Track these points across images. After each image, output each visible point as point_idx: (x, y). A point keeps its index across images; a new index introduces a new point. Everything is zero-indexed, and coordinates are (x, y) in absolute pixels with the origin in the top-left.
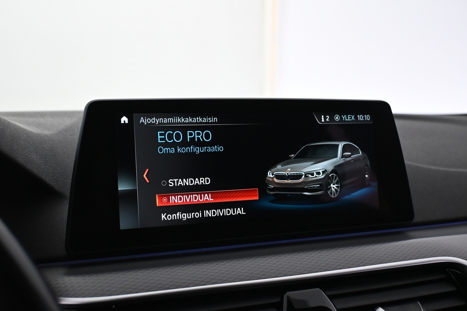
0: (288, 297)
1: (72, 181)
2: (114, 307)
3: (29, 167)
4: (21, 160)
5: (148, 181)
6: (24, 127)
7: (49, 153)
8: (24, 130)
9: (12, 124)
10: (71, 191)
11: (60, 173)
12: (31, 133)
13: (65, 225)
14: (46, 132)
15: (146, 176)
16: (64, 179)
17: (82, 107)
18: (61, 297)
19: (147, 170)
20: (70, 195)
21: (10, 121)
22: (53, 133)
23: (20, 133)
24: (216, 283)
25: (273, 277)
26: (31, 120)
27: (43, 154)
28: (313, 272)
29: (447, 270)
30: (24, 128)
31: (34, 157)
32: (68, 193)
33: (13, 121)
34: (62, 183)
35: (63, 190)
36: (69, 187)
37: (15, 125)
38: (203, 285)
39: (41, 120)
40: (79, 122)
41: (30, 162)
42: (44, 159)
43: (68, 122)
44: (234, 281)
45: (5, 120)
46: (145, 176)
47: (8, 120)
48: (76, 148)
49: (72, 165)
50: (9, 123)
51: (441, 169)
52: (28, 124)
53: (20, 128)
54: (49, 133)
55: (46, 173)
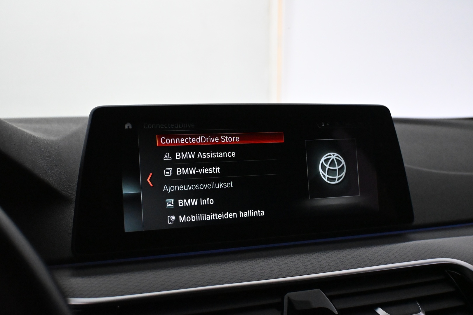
0: (289, 298)
1: (77, 186)
2: (118, 307)
3: (36, 171)
4: (28, 165)
5: (152, 185)
6: (31, 133)
7: (55, 158)
8: (30, 136)
10: (76, 195)
11: (66, 177)
12: (37, 138)
13: (71, 228)
14: (52, 138)
15: (150, 180)
16: (69, 184)
17: (86, 113)
18: (71, 297)
19: (151, 174)
20: (76, 199)
22: (59, 139)
25: (274, 278)
26: (37, 126)
27: (49, 159)
29: (446, 271)
32: (74, 198)
33: (20, 127)
34: (68, 187)
35: (68, 194)
36: (75, 191)
37: (22, 131)
39: (47, 126)
40: (84, 128)
41: (37, 167)
42: (51, 164)
43: (74, 128)
44: (235, 282)
45: (12, 127)
46: (148, 180)
47: (16, 126)
48: (81, 154)
49: (78, 169)
51: (442, 172)
52: (35, 130)
53: (27, 134)
54: (55, 139)
55: (52, 178)
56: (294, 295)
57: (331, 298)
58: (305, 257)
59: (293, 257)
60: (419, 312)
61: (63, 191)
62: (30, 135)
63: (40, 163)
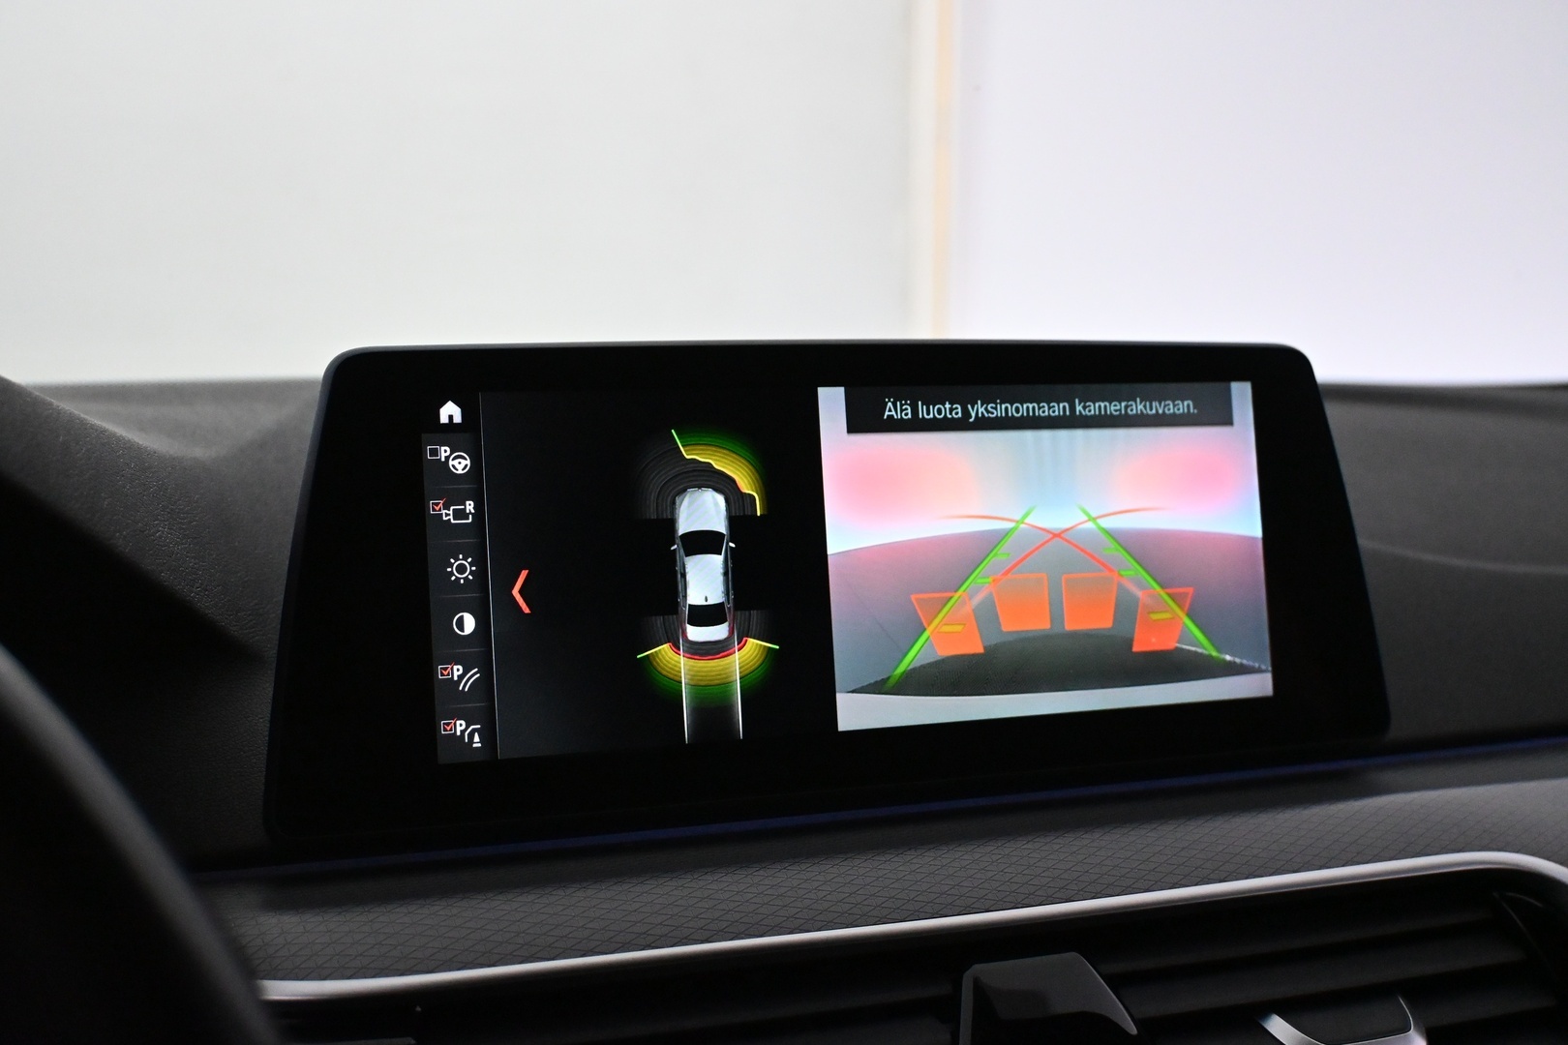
0: (977, 983)
2: (419, 1009)
3: (149, 564)
4: (123, 542)
5: (526, 610)
6: (130, 437)
7: (210, 518)
8: (129, 447)
9: (93, 426)
11: (246, 581)
14: (199, 452)
15: (520, 592)
16: (256, 604)
17: (314, 367)
18: (262, 979)
19: (524, 574)
21: (86, 417)
22: (221, 456)
23: (119, 457)
24: (746, 935)
26: (149, 412)
27: (190, 523)
28: (1058, 900)
29: (1494, 894)
30: (129, 440)
31: (163, 532)
32: (271, 651)
33: (97, 418)
34: (250, 615)
35: (253, 637)
37: (104, 431)
38: (702, 942)
39: (182, 413)
40: (305, 418)
41: (149, 550)
42: (196, 538)
43: (266, 417)
45: (72, 418)
46: (515, 592)
47: (82, 415)
50: (83, 423)
51: (1483, 565)
52: (142, 426)
53: (119, 439)
54: (207, 455)
55: (201, 584)
56: (995, 973)
57: (1116, 983)
58: (1029, 846)
59: (992, 848)
60: (1406, 1029)
61: (234, 628)
62: (128, 445)
63: (160, 537)
